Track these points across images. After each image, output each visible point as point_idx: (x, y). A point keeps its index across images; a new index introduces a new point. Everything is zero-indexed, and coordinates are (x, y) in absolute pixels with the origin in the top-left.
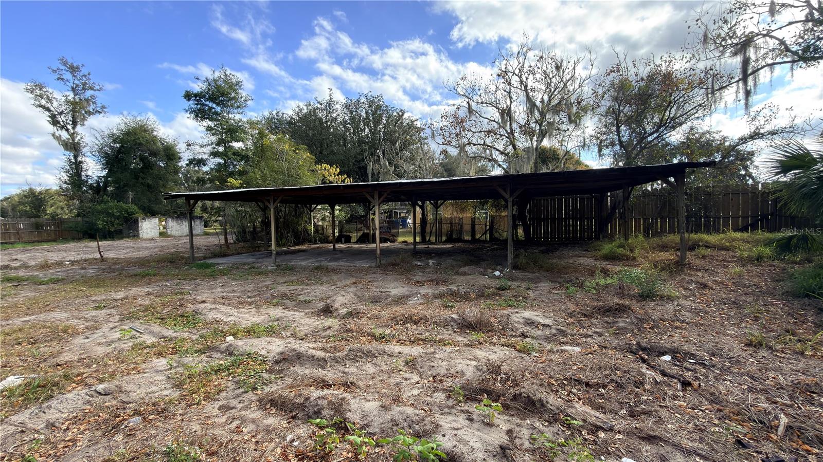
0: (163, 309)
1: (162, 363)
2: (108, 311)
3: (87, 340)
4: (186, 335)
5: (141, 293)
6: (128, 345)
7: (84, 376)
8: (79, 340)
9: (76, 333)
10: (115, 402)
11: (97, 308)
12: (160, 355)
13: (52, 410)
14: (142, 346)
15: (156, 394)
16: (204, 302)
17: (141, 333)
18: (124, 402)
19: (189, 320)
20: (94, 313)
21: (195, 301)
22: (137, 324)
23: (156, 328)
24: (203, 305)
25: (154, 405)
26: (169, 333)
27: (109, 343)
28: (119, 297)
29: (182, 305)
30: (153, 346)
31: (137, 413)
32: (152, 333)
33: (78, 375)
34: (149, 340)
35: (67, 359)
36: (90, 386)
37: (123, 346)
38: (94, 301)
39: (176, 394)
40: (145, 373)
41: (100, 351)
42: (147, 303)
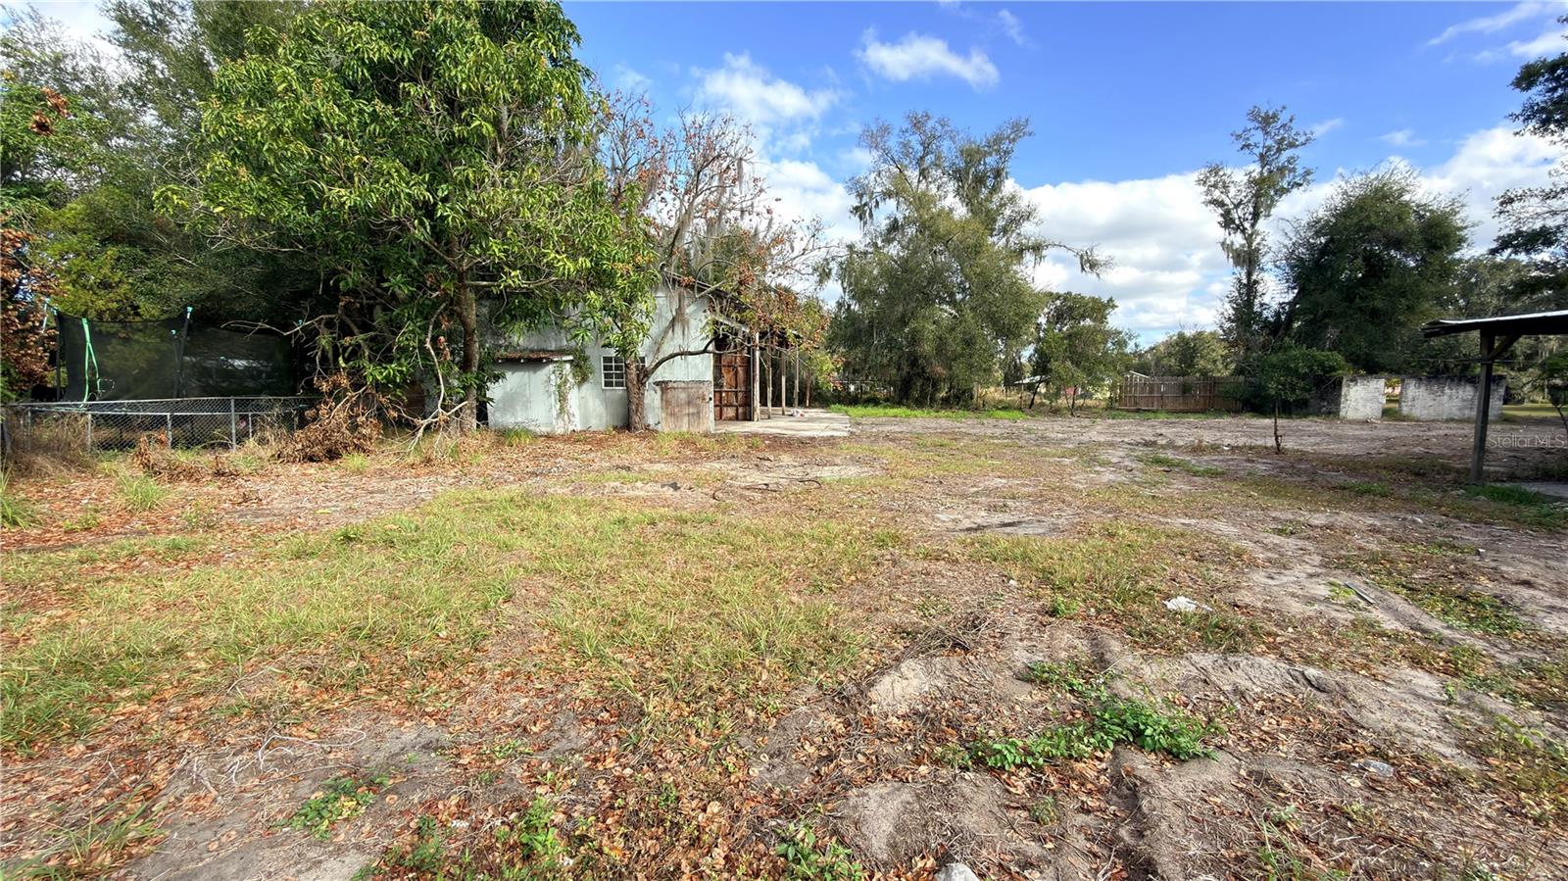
0: (1414, 570)
1: (1426, 682)
2: (1301, 543)
3: (1271, 582)
4: (1480, 645)
5: (1361, 526)
6: (1345, 617)
7: (1279, 639)
8: (1259, 577)
9: (1253, 564)
10: (1334, 711)
11: (1280, 532)
12: (1416, 662)
13: (1239, 672)
14: (1372, 630)
15: (1419, 741)
16: (1527, 584)
17: (1369, 603)
18: (1351, 720)
19: (1495, 616)
20: (1276, 539)
21: (1496, 575)
22: (1357, 582)
23: (1399, 602)
24: (1526, 592)
25: (1416, 758)
26: (1435, 625)
27: (1311, 600)
28: (1316, 522)
29: (1462, 575)
30: (1396, 637)
31: (1378, 753)
32: (1389, 609)
33: (1269, 634)
34: (1390, 624)
35: (1247, 600)
36: (1291, 662)
37: (1334, 614)
38: (1274, 519)
39: (1469, 766)
40: (1388, 684)
41: (1296, 608)
42: (1374, 547)
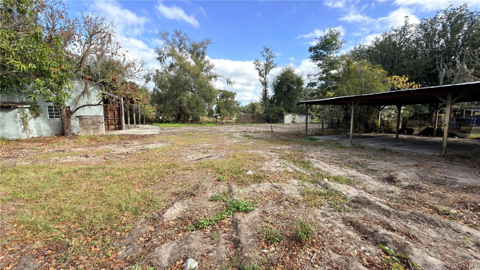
0: (295, 157)
1: (295, 182)
2: (275, 154)
3: (269, 164)
4: (305, 172)
5: (286, 148)
6: (282, 170)
7: (270, 178)
8: (267, 163)
9: (266, 160)
10: (279, 192)
11: (271, 152)
12: (294, 178)
13: (261, 187)
14: (287, 172)
15: (294, 195)
16: (312, 157)
17: (287, 166)
18: (282, 193)
19: (306, 165)
20: (271, 153)
21: (308, 157)
22: (285, 161)
23: (293, 166)
24: (312, 159)
25: (293, 199)
26: (298, 169)
27: (276, 167)
28: (278, 148)
29: (302, 157)
30: (291, 173)
31: (287, 200)
32: (291, 167)
33: (268, 177)
34: (290, 170)
35: (264, 169)
36: (271, 183)
37: (281, 170)
38: (270, 148)
39: (301, 198)
40: (289, 184)
41: (273, 169)
42: (289, 153)
